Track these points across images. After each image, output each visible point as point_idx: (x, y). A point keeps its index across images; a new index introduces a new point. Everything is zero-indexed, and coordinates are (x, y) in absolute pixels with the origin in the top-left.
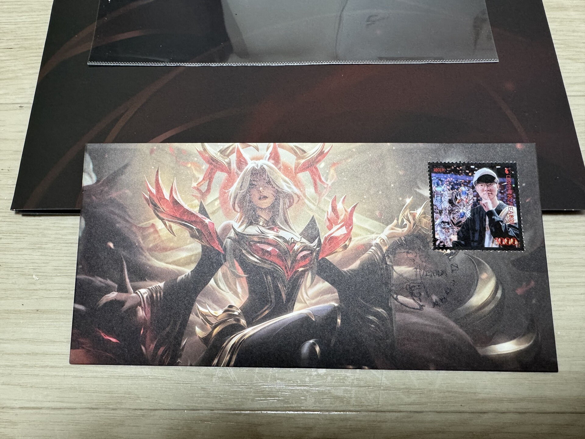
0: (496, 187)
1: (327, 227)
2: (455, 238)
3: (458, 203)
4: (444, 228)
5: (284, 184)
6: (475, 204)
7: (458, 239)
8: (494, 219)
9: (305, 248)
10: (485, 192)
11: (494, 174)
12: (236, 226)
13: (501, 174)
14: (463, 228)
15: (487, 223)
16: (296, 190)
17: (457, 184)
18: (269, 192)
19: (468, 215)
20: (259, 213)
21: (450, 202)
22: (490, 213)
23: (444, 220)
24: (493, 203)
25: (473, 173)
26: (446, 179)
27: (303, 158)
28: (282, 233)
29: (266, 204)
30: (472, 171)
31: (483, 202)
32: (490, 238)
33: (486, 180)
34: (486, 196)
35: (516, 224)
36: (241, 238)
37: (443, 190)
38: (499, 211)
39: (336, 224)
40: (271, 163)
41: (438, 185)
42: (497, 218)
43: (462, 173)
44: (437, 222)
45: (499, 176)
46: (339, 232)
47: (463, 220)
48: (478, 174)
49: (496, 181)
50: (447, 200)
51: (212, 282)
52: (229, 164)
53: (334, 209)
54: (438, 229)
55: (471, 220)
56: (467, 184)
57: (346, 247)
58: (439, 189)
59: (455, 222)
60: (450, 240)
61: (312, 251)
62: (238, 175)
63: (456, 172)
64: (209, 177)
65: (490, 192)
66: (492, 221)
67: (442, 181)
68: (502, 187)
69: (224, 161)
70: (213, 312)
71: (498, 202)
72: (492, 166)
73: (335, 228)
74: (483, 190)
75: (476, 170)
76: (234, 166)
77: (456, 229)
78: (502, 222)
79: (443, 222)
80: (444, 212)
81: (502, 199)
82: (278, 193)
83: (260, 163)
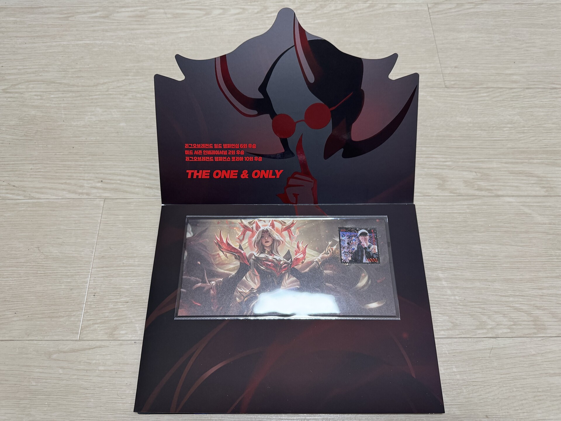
0: (368, 237)
1: (295, 254)
2: (350, 259)
3: (352, 244)
4: (345, 254)
5: (276, 236)
6: (359, 245)
7: (352, 259)
8: (367, 251)
9: (285, 263)
10: (363, 240)
11: (367, 232)
12: (255, 254)
13: (370, 232)
14: (354, 254)
15: (364, 252)
16: (282, 239)
17: (351, 236)
18: (270, 240)
19: (356, 249)
20: (265, 248)
21: (348, 243)
22: (365, 248)
23: (345, 251)
24: (366, 244)
25: (358, 232)
26: (346, 234)
27: (285, 226)
28: (275, 257)
29: (268, 244)
30: (358, 231)
31: (362, 243)
32: (366, 259)
33: (363, 234)
34: (364, 241)
35: (377, 253)
36: (257, 259)
37: (345, 239)
38: (369, 247)
39: (299, 253)
40: (271, 228)
41: (343, 236)
42: (368, 250)
43: (353, 232)
44: (342, 252)
45: (369, 233)
46: (300, 256)
47: (354, 251)
48: (360, 232)
49: (368, 235)
50: (347, 243)
51: (244, 278)
52: (252, 228)
53: (298, 247)
54: (343, 255)
55: (357, 252)
56: (355, 236)
57: (303, 262)
58: (343, 238)
59: (350, 252)
60: (348, 259)
61: (288, 264)
62: (256, 232)
63: (351, 231)
64: (244, 233)
65: (365, 240)
66: (366, 252)
67: (344, 235)
68: (371, 237)
69: (250, 227)
70: (244, 291)
71: (369, 244)
72: (366, 229)
73: (298, 254)
74: (362, 239)
75: (359, 231)
76: (254, 229)
77: (351, 255)
78: (371, 252)
79: (345, 252)
80: (345, 248)
81: (370, 242)
82: (274, 240)
83: (266, 228)
